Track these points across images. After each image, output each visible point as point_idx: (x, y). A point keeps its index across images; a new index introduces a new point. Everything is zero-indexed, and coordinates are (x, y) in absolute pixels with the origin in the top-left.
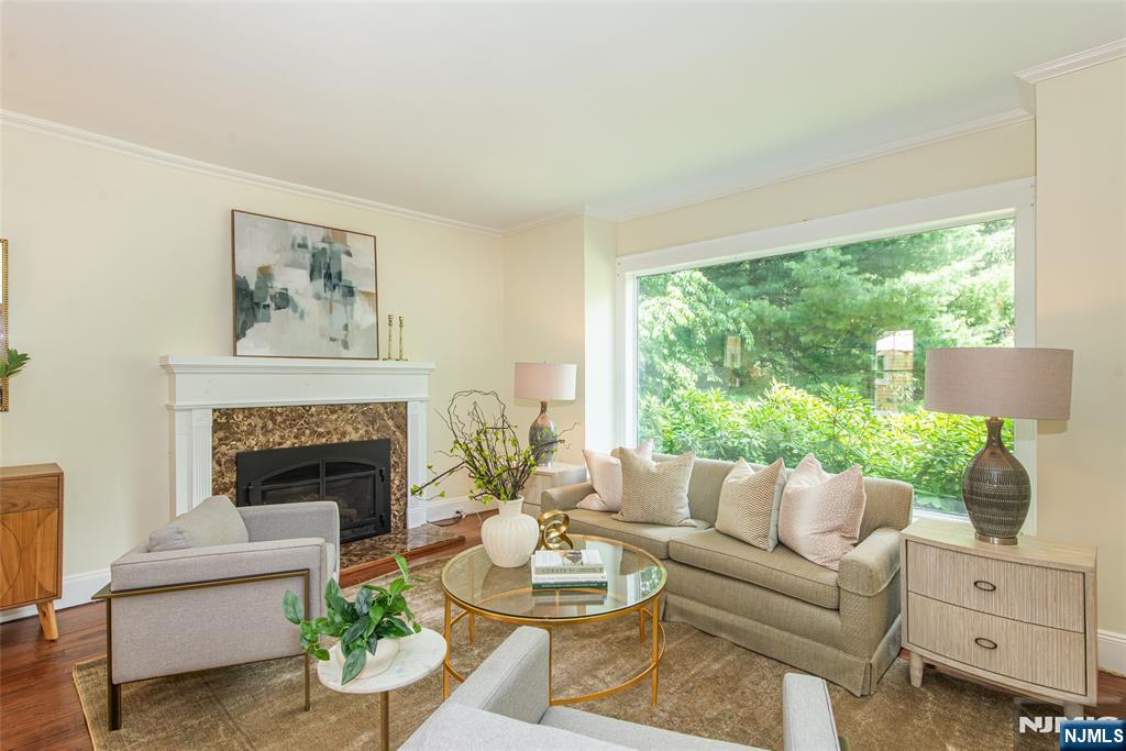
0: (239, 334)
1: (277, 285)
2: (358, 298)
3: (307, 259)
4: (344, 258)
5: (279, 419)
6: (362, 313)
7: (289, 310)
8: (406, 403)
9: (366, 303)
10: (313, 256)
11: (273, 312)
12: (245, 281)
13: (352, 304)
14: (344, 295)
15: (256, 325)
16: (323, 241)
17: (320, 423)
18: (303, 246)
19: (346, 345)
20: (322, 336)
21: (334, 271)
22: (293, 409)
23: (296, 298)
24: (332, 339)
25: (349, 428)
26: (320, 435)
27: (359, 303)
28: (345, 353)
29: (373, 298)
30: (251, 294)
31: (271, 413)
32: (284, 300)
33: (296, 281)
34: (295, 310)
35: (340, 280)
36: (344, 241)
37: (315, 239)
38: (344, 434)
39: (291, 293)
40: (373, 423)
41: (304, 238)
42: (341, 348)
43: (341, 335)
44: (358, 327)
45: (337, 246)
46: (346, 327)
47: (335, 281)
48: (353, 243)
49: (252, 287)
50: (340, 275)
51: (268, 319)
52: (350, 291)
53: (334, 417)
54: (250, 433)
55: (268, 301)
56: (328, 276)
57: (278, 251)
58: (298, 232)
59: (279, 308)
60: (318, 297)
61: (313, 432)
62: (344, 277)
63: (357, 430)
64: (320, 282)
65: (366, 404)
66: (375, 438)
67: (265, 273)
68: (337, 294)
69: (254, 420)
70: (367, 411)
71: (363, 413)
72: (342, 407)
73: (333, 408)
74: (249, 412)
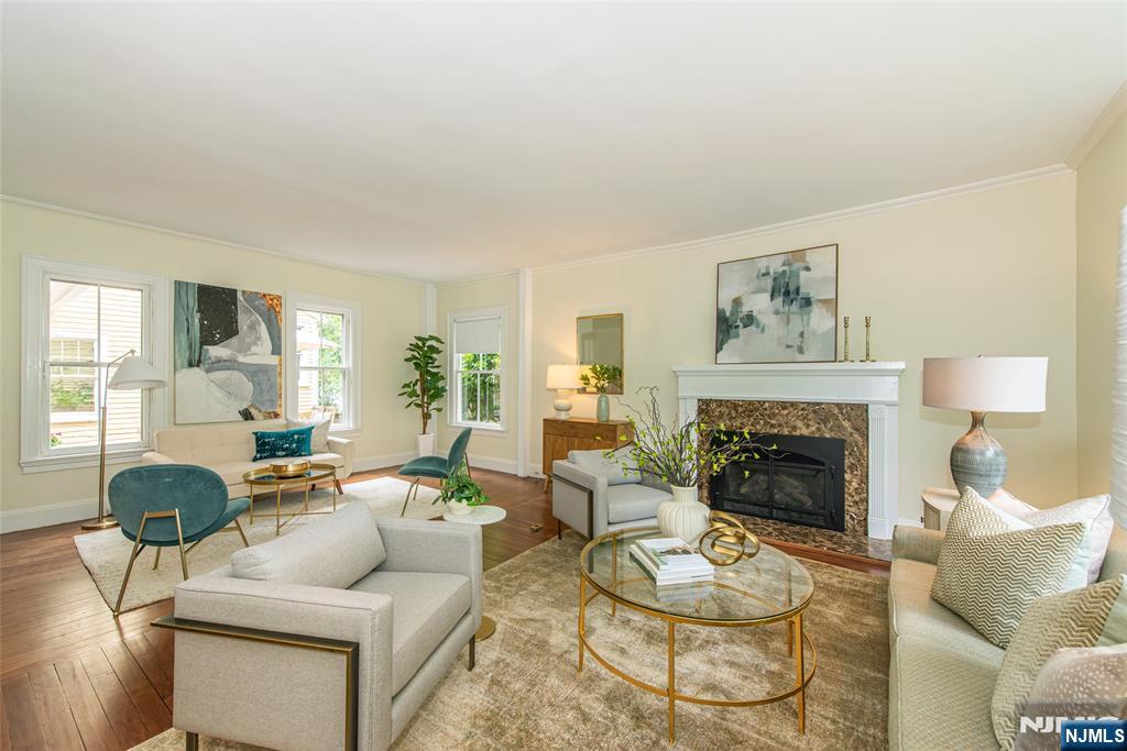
0: (718, 349)
1: (745, 309)
2: (814, 307)
3: (769, 283)
4: (803, 274)
5: (740, 410)
6: (820, 320)
7: (753, 327)
8: (867, 405)
9: (824, 310)
10: (775, 279)
11: (741, 331)
12: (724, 311)
13: (809, 314)
14: (801, 307)
15: (730, 341)
16: (784, 265)
17: (773, 416)
18: (766, 274)
19: (801, 350)
20: (779, 344)
21: (792, 288)
22: (751, 403)
23: (759, 317)
24: (788, 346)
25: (800, 424)
26: (773, 426)
27: (816, 311)
28: (800, 357)
29: (833, 304)
30: (726, 320)
31: (734, 405)
32: (750, 320)
33: (760, 304)
34: (758, 326)
35: (798, 293)
36: (803, 259)
37: (776, 266)
38: (794, 428)
39: (754, 314)
40: (825, 421)
41: (768, 268)
42: (797, 354)
43: (797, 342)
44: (815, 333)
45: (797, 265)
46: (802, 334)
47: (792, 296)
48: (811, 258)
49: (728, 314)
50: (797, 290)
51: (737, 336)
52: (808, 302)
53: (785, 412)
54: (721, 417)
55: (739, 323)
56: (787, 293)
57: (747, 284)
58: (762, 265)
59: (745, 327)
60: (777, 312)
61: (767, 423)
62: (802, 291)
63: (808, 426)
64: (779, 300)
65: (818, 404)
66: (828, 436)
67: (737, 302)
68: (795, 307)
69: (723, 409)
70: (818, 410)
71: (815, 412)
72: (793, 404)
73: (784, 405)
74: (720, 403)
